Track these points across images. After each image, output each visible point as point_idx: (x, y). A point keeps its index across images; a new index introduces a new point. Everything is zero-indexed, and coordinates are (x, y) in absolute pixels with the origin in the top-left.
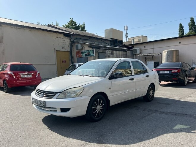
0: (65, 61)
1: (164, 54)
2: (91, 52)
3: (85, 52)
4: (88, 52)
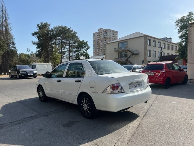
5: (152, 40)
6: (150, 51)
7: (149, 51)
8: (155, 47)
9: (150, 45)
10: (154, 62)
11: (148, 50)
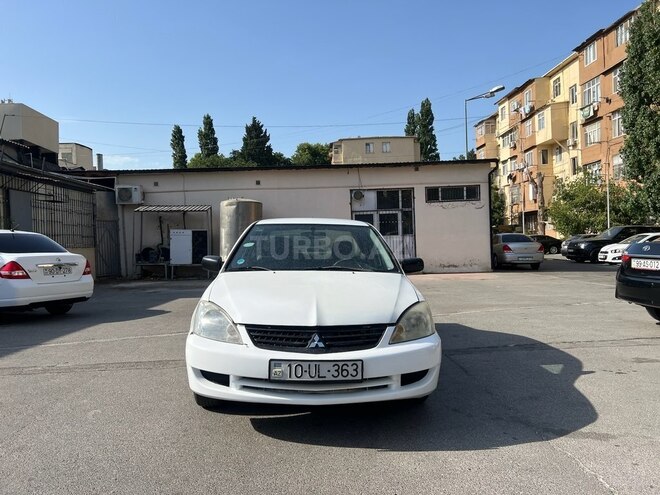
1: (226, 209)
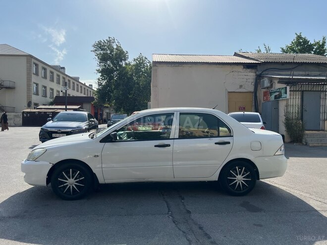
0: (244, 108)
2: (283, 91)
3: (275, 92)
4: (278, 92)
5: (40, 65)
6: (37, 85)
7: (35, 85)
8: (44, 80)
9: (37, 74)
10: (44, 105)
11: (35, 83)
